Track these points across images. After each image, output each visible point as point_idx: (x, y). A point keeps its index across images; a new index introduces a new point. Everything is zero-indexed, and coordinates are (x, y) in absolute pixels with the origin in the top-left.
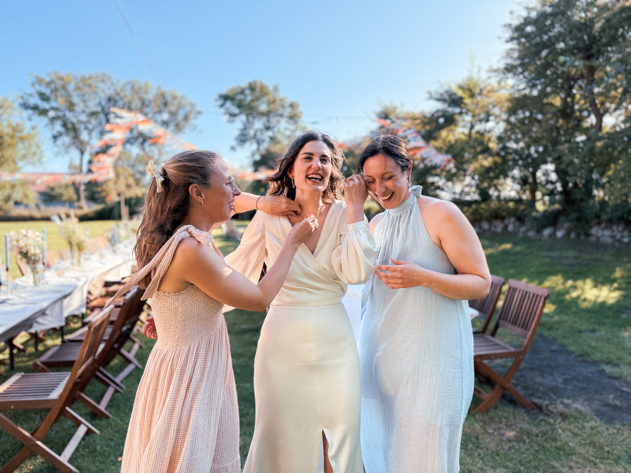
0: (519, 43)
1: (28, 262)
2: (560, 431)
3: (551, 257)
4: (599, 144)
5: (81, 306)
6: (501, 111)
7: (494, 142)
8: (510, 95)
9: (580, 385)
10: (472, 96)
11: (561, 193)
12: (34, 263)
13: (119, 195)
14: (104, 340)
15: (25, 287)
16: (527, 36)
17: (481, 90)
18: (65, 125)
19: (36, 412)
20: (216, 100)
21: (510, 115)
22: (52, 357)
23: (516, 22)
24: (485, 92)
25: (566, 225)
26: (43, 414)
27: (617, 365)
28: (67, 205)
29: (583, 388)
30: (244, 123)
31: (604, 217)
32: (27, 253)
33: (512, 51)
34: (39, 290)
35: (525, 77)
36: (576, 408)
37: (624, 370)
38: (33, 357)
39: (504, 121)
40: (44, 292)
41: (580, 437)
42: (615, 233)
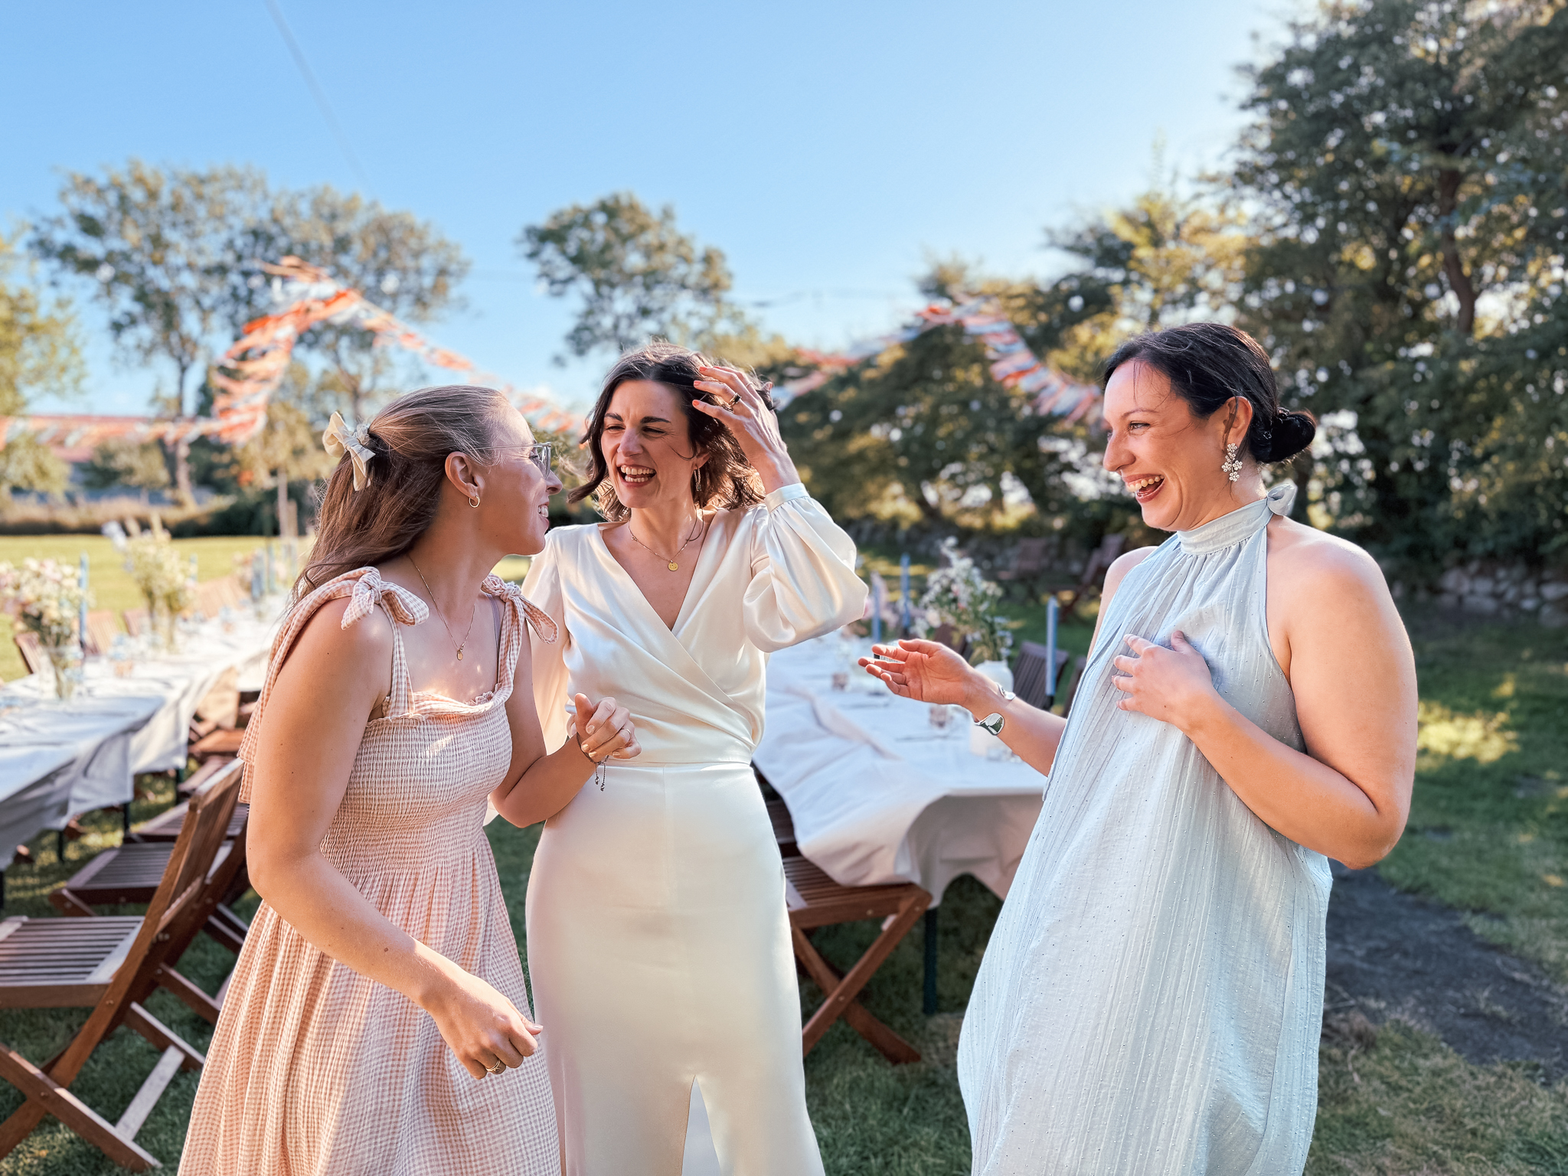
0: (1273, 114)
1: (43, 641)
2: (1356, 1078)
4: (1466, 366)
5: (176, 752)
6: (1226, 279)
8: (1249, 239)
9: (1408, 964)
10: (1157, 242)
11: (1370, 485)
12: (57, 643)
13: (273, 473)
14: (230, 838)
15: (34, 703)
16: (1294, 96)
17: (1178, 227)
18: (141, 297)
19: (56, 1014)
20: (518, 242)
21: (1247, 291)
22: (96, 878)
23: (1266, 59)
24: (1186, 231)
26: (74, 1020)
27: (1501, 917)
28: (144, 497)
29: (1417, 972)
30: (589, 300)
31: (1477, 548)
32: (39, 618)
33: (1255, 131)
34: (70, 710)
35: (1287, 197)
36: (1398, 1022)
37: (1519, 929)
38: (52, 878)
39: (1232, 303)
40: (81, 715)
41: (1406, 1095)
42: (1502, 587)
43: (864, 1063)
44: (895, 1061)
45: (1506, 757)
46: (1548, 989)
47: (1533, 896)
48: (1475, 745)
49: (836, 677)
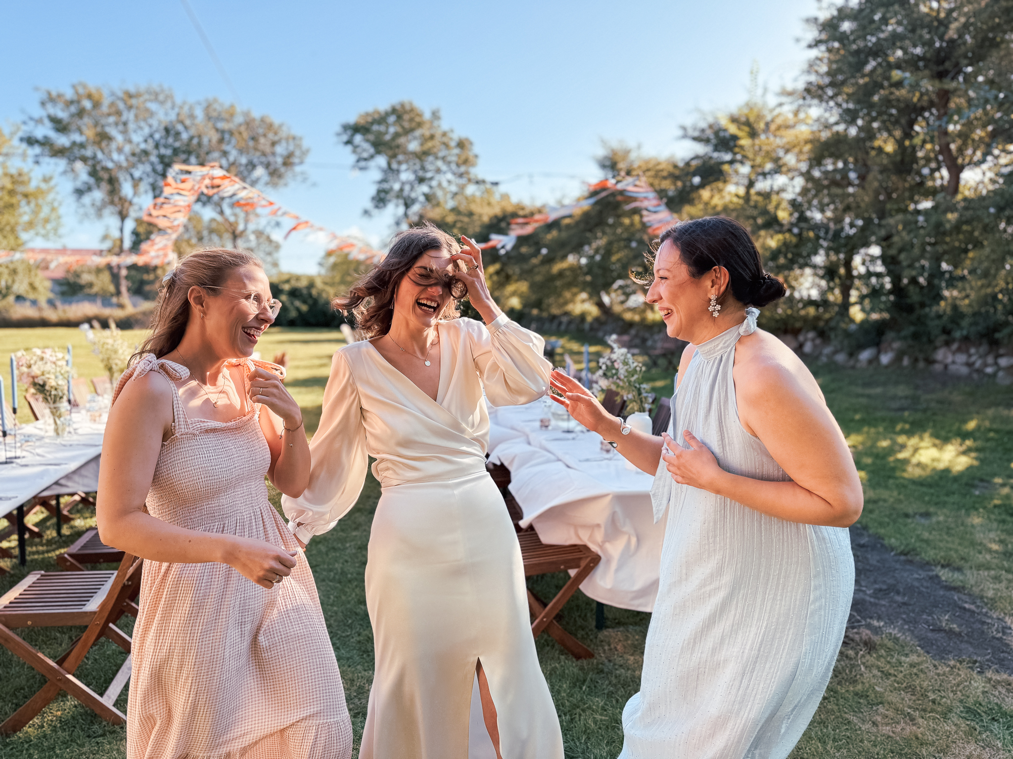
0: (829, 50)
1: (46, 400)
2: (863, 668)
3: (869, 396)
4: (951, 217)
6: (798, 159)
7: (784, 210)
8: (813, 132)
9: (899, 598)
10: (753, 134)
11: (891, 292)
16: (843, 38)
17: (767, 124)
19: (62, 630)
20: (338, 134)
21: (812, 166)
22: (84, 547)
23: (824, 15)
24: (773, 127)
25: (896, 345)
26: (74, 633)
27: (959, 569)
28: (99, 302)
29: (904, 604)
30: (385, 171)
31: (957, 334)
32: (43, 386)
33: (818, 62)
34: (63, 443)
35: (839, 105)
36: (891, 634)
37: (970, 577)
38: (54, 546)
39: (802, 174)
40: (71, 445)
41: (893, 678)
42: (973, 359)
43: (559, 658)
44: (578, 657)
45: (970, 468)
46: (986, 614)
47: (980, 556)
48: (950, 461)
49: (542, 421)
